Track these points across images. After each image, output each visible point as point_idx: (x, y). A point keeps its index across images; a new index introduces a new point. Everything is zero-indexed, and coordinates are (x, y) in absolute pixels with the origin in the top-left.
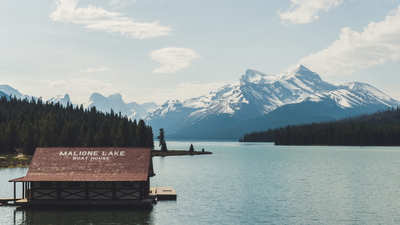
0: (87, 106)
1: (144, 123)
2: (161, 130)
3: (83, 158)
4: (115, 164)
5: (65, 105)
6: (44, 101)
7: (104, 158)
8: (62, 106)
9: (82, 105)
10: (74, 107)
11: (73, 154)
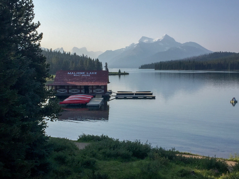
0: (72, 53)
1: (98, 60)
2: (106, 63)
3: (78, 75)
4: (92, 78)
5: (62, 52)
6: (53, 50)
7: (88, 75)
8: (61, 52)
9: (70, 52)
10: (66, 53)
11: (74, 73)
